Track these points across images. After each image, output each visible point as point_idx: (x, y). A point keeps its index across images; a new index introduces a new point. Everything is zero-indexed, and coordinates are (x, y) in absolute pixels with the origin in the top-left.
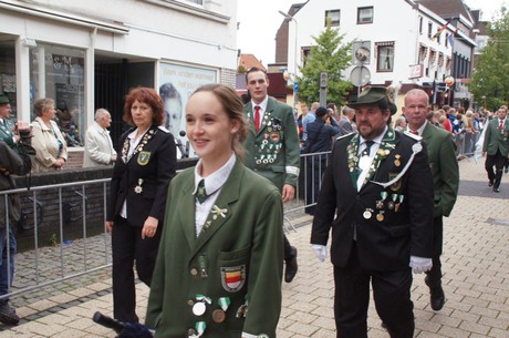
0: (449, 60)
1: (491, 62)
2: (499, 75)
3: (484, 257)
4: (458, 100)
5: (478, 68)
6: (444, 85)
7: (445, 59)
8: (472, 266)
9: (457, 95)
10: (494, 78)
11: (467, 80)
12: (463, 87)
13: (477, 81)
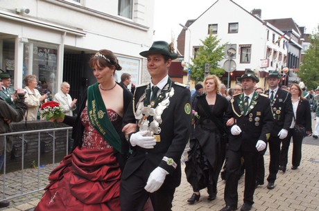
0: (285, 57)
1: (311, 57)
2: (316, 67)
3: (307, 183)
4: (291, 81)
5: (304, 62)
6: (282, 72)
7: (283, 56)
8: (300, 189)
9: (290, 79)
10: (314, 69)
11: (296, 70)
12: (294, 74)
13: (303, 71)
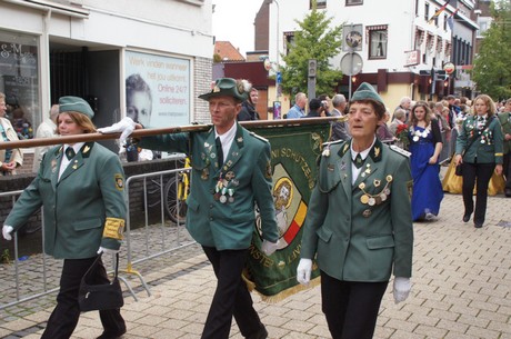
0: (448, 45)
1: (495, 46)
2: (504, 60)
3: (499, 264)
4: (459, 89)
5: (481, 53)
6: (443, 72)
7: (444, 44)
8: (486, 275)
9: (458, 84)
10: (500, 64)
11: (468, 67)
12: (464, 75)
13: (479, 68)
